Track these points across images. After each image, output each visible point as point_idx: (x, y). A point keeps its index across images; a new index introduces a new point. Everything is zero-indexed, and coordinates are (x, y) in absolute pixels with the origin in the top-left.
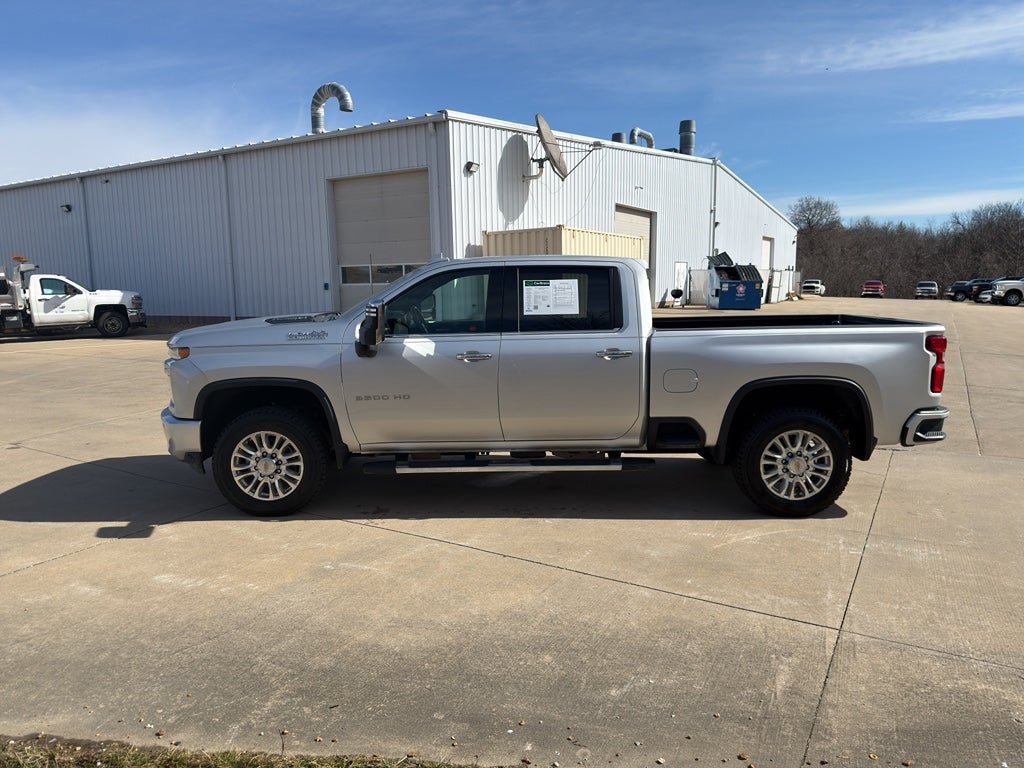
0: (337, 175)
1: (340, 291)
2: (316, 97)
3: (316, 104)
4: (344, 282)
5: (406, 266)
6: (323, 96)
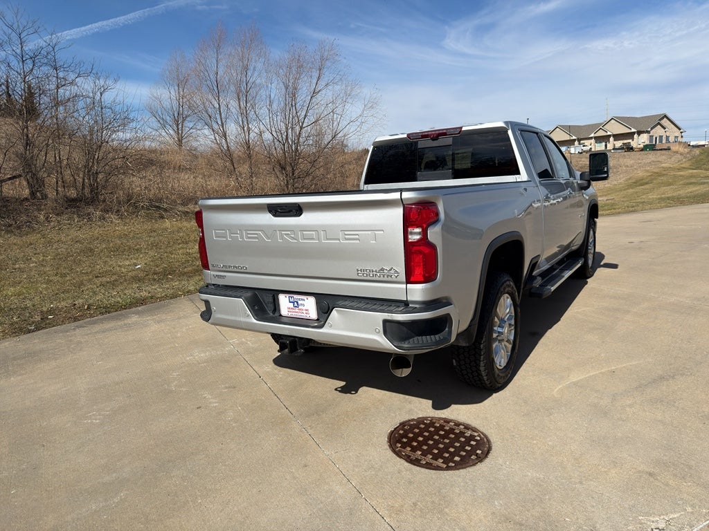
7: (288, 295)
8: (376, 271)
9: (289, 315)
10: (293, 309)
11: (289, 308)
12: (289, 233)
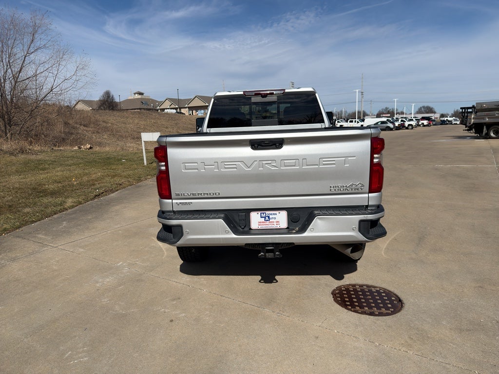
7: (259, 213)
8: (346, 186)
9: (260, 228)
10: (263, 222)
11: (260, 222)
12: (270, 162)
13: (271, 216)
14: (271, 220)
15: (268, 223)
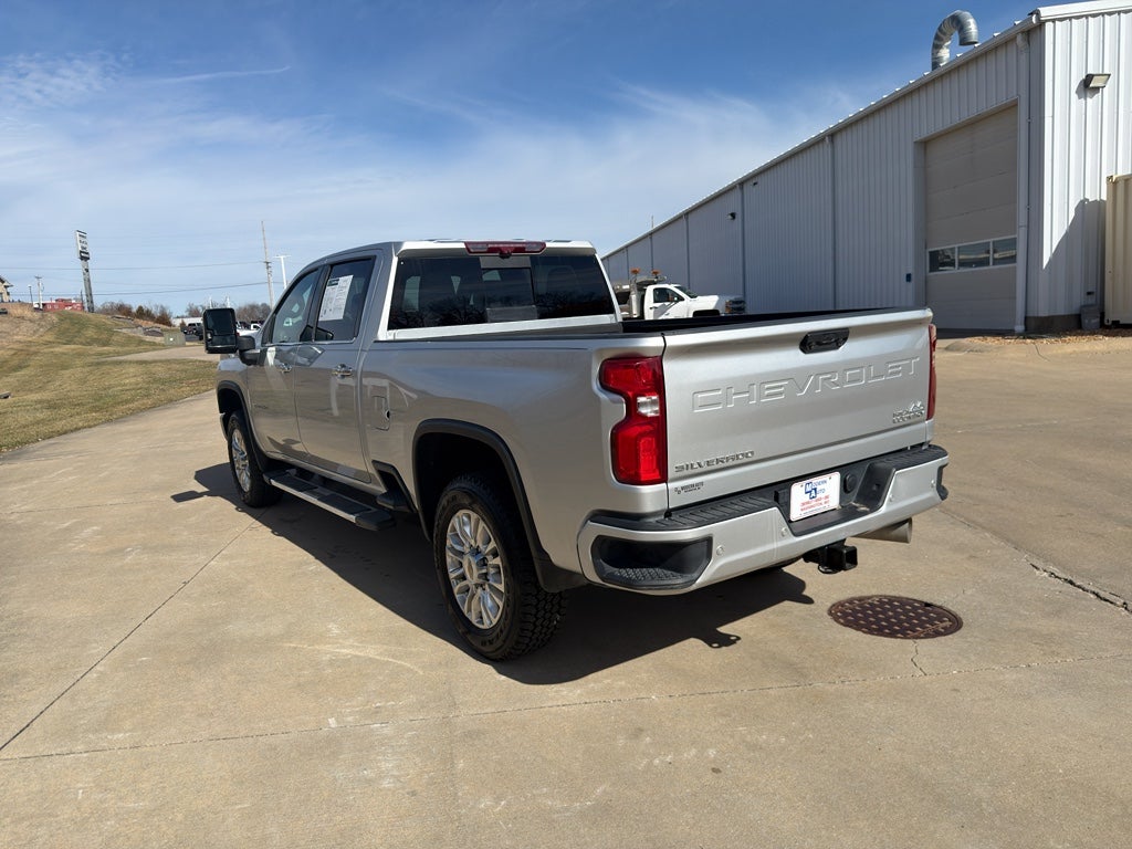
0: (925, 134)
1: (926, 282)
2: (937, 37)
3: (937, 47)
4: (931, 271)
5: (994, 242)
6: (945, 34)
7: (804, 484)
8: (909, 412)
9: (802, 515)
10: (808, 503)
11: (803, 504)
12: (829, 376)
13: (819, 488)
14: (818, 496)
15: (813, 502)
